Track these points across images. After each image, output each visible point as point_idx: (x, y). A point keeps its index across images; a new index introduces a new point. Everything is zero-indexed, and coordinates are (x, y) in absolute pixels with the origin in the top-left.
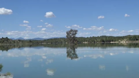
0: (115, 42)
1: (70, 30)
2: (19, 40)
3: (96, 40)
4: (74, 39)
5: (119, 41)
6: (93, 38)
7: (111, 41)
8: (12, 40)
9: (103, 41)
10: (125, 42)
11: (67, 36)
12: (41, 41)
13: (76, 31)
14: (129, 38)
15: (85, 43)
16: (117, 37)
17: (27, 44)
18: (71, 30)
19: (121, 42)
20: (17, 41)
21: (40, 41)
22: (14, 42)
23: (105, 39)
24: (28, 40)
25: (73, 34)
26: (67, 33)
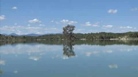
0: (115, 39)
1: (67, 26)
2: (12, 36)
3: (95, 37)
4: (71, 36)
5: (119, 38)
6: (91, 35)
7: (110, 38)
8: (4, 36)
9: (102, 38)
10: (125, 39)
11: (64, 32)
12: (36, 37)
13: (73, 27)
14: (130, 35)
15: (83, 39)
16: (117, 33)
17: (20, 40)
18: (68, 26)
19: (122, 39)
20: (10, 37)
21: (34, 37)
22: (7, 38)
23: (104, 36)
24: (22, 36)
25: (70, 30)
26: (64, 29)
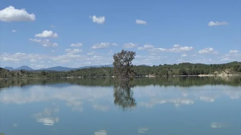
0: (208, 75)
1: (120, 52)
2: (22, 72)
3: (172, 71)
4: (129, 70)
5: (216, 74)
6: (165, 68)
7: (199, 74)
8: (8, 71)
9: (185, 74)
10: (226, 75)
11: (114, 64)
12: (65, 73)
13: (132, 55)
14: (235, 67)
15: (150, 76)
16: (211, 65)
17: (37, 78)
18: (123, 53)
19: (219, 75)
20: (18, 74)
21: (62, 72)
22: (13, 74)
23: (188, 69)
24: (40, 71)
25: (126, 60)
26: (115, 57)
